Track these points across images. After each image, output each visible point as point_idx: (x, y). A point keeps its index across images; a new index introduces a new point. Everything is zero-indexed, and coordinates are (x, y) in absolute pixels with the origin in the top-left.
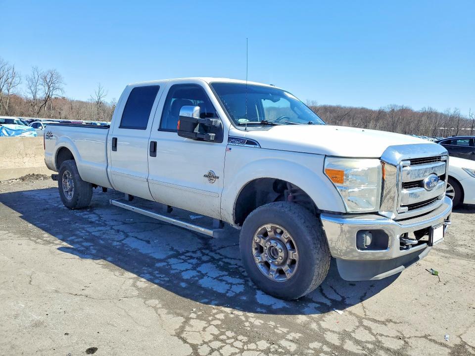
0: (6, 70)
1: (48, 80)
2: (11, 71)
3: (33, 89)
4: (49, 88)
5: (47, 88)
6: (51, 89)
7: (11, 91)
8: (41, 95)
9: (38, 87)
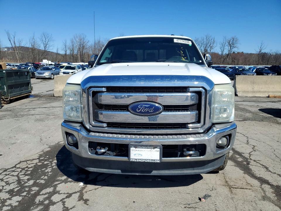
0: (210, 40)
1: (231, 43)
2: (213, 40)
3: (222, 49)
4: (231, 47)
5: (230, 47)
6: (232, 48)
7: (211, 51)
8: (226, 52)
9: (225, 48)
